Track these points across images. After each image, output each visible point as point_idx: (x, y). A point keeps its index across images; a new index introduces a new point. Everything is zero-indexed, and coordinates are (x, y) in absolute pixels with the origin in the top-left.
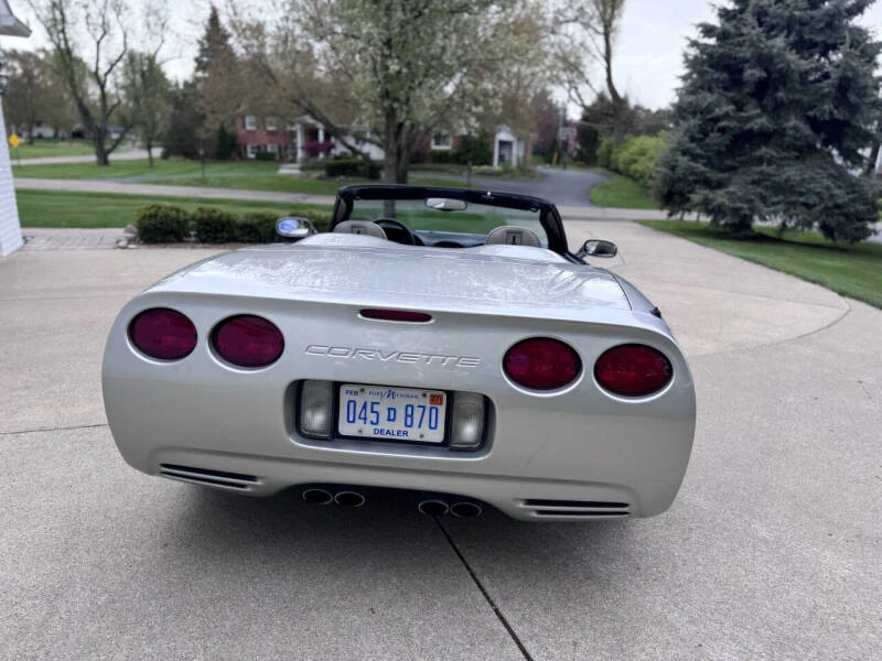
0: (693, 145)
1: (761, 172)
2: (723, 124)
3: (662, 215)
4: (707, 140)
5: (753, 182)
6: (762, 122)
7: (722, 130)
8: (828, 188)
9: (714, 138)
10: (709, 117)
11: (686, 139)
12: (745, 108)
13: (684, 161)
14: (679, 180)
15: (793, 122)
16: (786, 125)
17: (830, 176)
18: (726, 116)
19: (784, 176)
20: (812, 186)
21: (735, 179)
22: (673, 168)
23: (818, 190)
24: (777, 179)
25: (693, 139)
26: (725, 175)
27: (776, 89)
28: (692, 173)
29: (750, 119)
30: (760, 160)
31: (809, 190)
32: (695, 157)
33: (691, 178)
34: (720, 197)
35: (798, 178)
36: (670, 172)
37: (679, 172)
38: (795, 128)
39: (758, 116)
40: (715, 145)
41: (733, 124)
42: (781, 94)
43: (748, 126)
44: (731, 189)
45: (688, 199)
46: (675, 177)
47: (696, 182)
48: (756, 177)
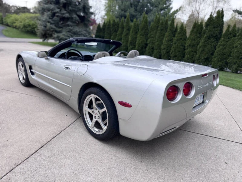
0: (50, 20)
1: (70, 29)
2: (57, 14)
3: (41, 40)
4: (54, 19)
5: (68, 31)
6: (67, 15)
7: (57, 16)
8: (85, 33)
9: (55, 18)
10: (53, 12)
11: (48, 18)
12: (62, 10)
13: (48, 24)
14: (48, 30)
15: (74, 16)
16: (73, 16)
17: (85, 30)
18: (57, 12)
19: (75, 30)
20: (82, 33)
21: (63, 30)
22: (45, 27)
23: (84, 34)
24: (73, 31)
25: (50, 18)
26: (61, 29)
27: (68, 6)
28: (52, 28)
29: (64, 14)
30: (68, 26)
31: (82, 34)
32: (51, 24)
33: (52, 30)
34: (61, 35)
35: (78, 31)
36: (44, 28)
37: (48, 28)
38: (75, 17)
39: (66, 13)
40: (56, 20)
41: (60, 15)
42: (70, 8)
43: (64, 16)
44: (64, 33)
45: (52, 36)
46: (46, 29)
47: (53, 31)
48: (69, 30)
